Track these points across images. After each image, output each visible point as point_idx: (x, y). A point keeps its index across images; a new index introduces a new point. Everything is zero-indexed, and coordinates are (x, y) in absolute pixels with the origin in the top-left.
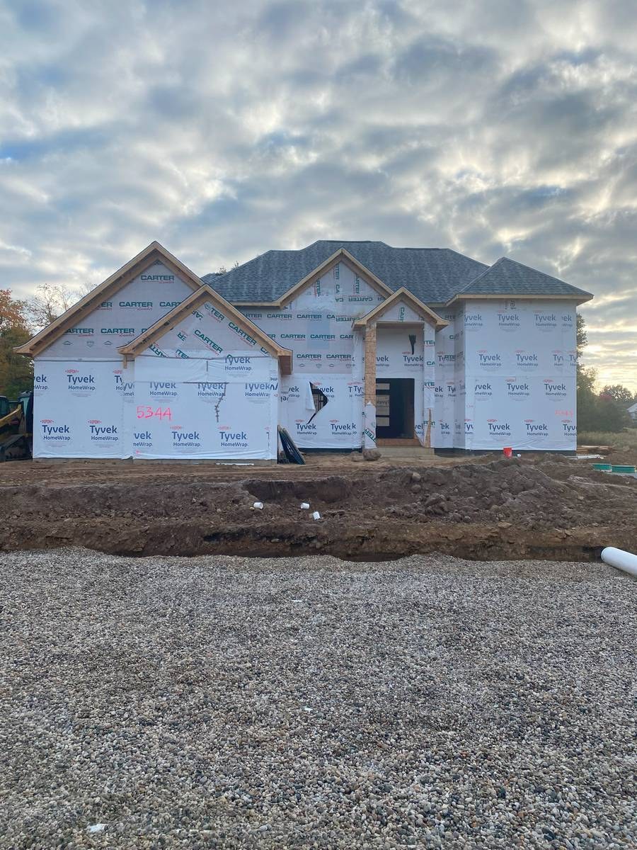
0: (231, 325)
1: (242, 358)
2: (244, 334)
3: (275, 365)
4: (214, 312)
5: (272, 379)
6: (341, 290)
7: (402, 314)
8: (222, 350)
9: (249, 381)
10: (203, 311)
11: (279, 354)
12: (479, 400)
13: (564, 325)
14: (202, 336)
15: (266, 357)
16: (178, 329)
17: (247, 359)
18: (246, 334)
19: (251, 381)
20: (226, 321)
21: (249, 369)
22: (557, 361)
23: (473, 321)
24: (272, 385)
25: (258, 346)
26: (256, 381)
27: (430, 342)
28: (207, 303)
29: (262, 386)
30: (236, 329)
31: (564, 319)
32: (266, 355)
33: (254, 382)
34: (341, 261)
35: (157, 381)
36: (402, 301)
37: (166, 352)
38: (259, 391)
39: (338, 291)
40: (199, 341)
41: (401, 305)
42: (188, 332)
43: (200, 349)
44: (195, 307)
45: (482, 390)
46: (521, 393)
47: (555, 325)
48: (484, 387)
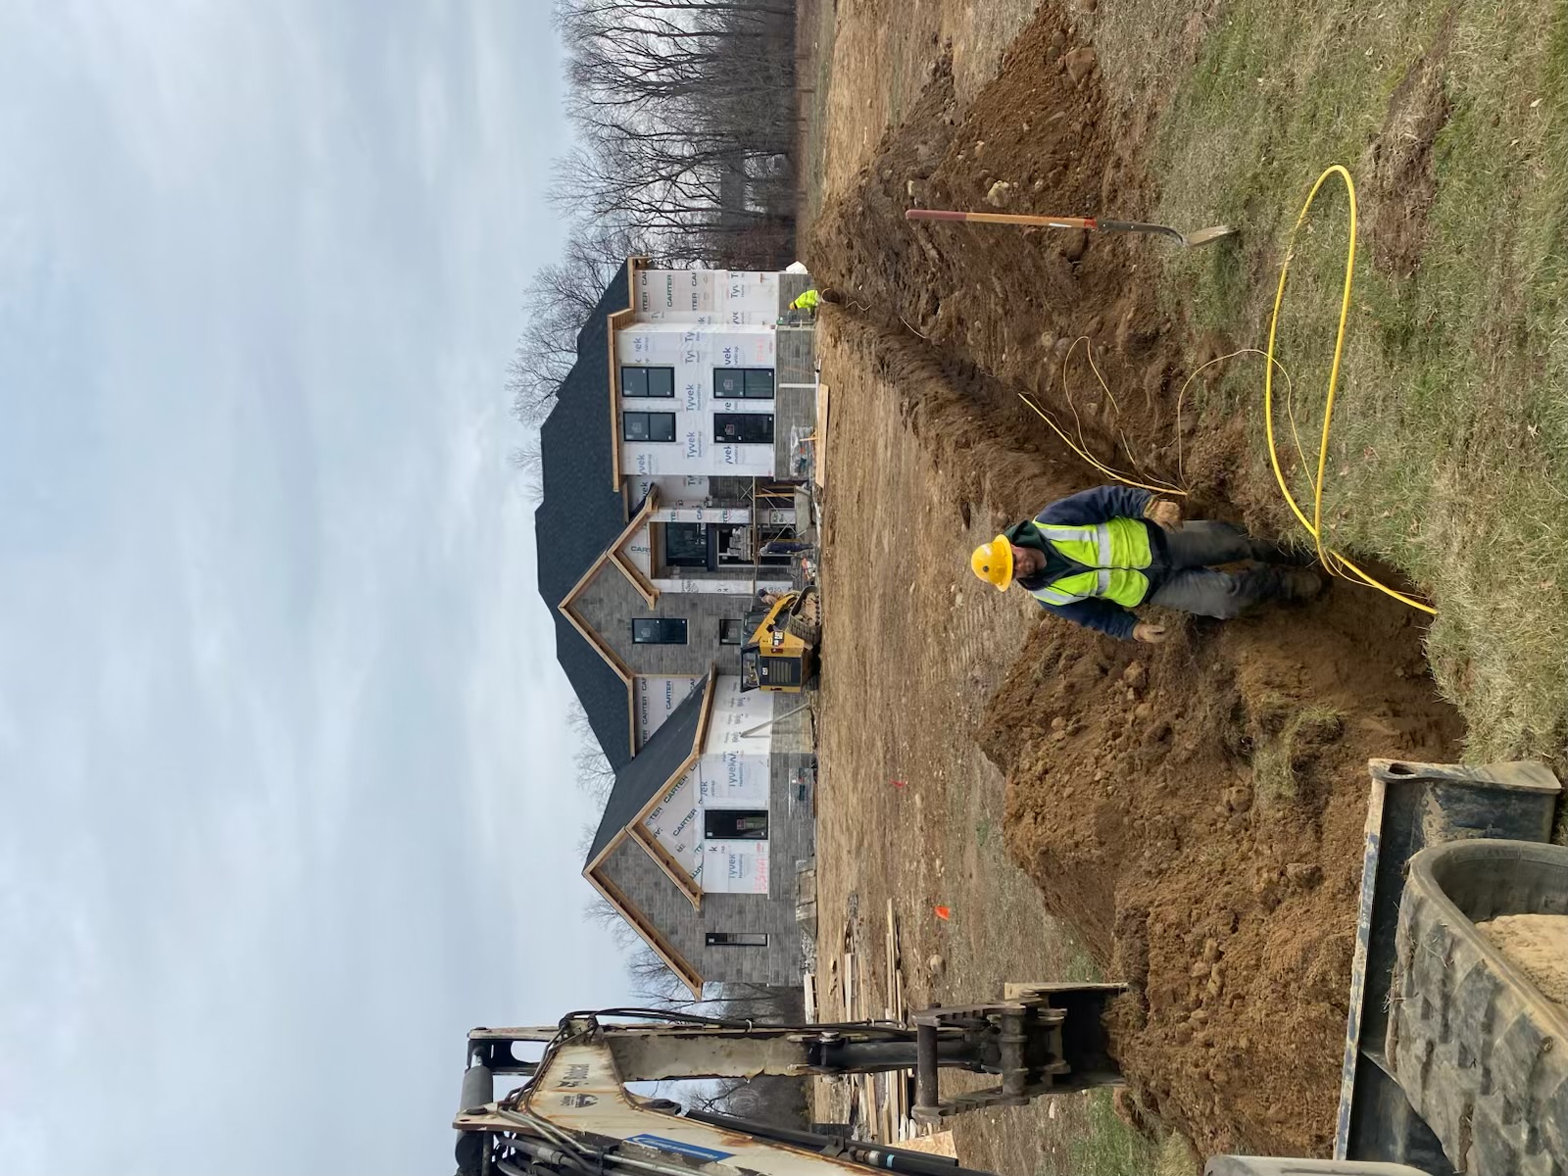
0: (667, 800)
2: (677, 787)
4: (655, 819)
7: (639, 549)
8: (694, 809)
9: (727, 783)
10: (653, 827)
12: (744, 459)
16: (672, 851)
17: (703, 785)
19: (727, 780)
21: (713, 783)
22: (695, 359)
23: (646, 466)
27: (673, 515)
29: (732, 770)
30: (671, 795)
31: (639, 348)
35: (728, 872)
37: (697, 864)
38: (737, 772)
43: (693, 832)
44: (650, 837)
45: (732, 455)
46: (736, 406)
47: (647, 360)
48: (728, 453)
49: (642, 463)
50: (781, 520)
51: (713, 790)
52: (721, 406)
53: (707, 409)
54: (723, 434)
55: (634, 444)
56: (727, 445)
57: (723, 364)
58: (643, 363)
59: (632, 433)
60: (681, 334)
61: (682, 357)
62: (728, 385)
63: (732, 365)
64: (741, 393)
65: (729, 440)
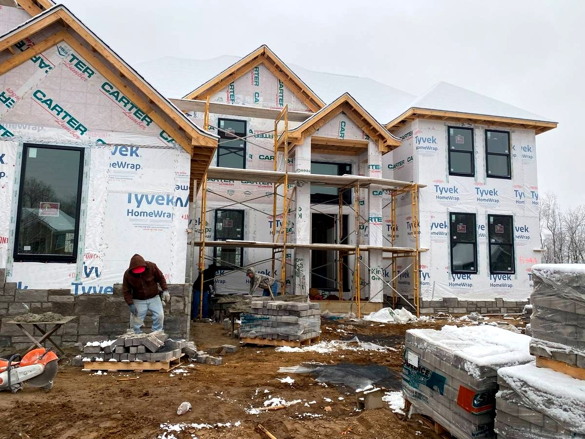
0: (107, 87)
1: (124, 146)
2: (129, 106)
3: (183, 163)
4: (75, 61)
5: (178, 187)
6: (261, 99)
7: (343, 130)
8: (86, 130)
9: (134, 189)
10: (53, 57)
11: (194, 143)
12: (436, 241)
13: (524, 156)
14: (49, 102)
15: (170, 148)
17: (134, 150)
18: (133, 106)
19: (140, 191)
20: (97, 80)
21: (136, 167)
22: (518, 199)
24: (179, 199)
25: (154, 129)
26: (149, 190)
27: (377, 167)
28: (63, 45)
29: (159, 200)
30: (116, 94)
31: (524, 149)
32: (170, 145)
33: (145, 191)
34: (262, 64)
36: (343, 113)
38: (154, 207)
39: (257, 100)
40: (41, 110)
41: (342, 118)
42: (20, 93)
43: (41, 124)
44: (37, 48)
45: (439, 229)
46: (482, 235)
47: (515, 156)
48: (441, 225)
49: (428, 140)
50: (374, 279)
51: (122, 165)
52: (482, 221)
53: (479, 208)
54: (458, 221)
55: (445, 135)
56: (448, 224)
57: (517, 224)
58: (513, 152)
59: (455, 134)
60: (536, 188)
61: (520, 187)
62: (499, 228)
63: (516, 234)
64: (493, 241)
65: (453, 227)
